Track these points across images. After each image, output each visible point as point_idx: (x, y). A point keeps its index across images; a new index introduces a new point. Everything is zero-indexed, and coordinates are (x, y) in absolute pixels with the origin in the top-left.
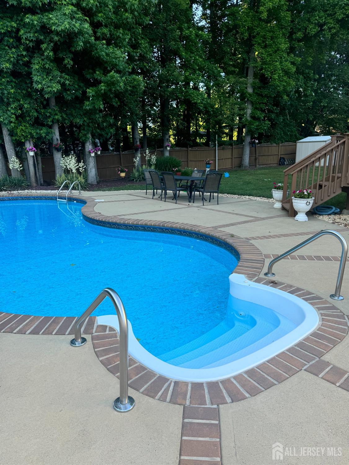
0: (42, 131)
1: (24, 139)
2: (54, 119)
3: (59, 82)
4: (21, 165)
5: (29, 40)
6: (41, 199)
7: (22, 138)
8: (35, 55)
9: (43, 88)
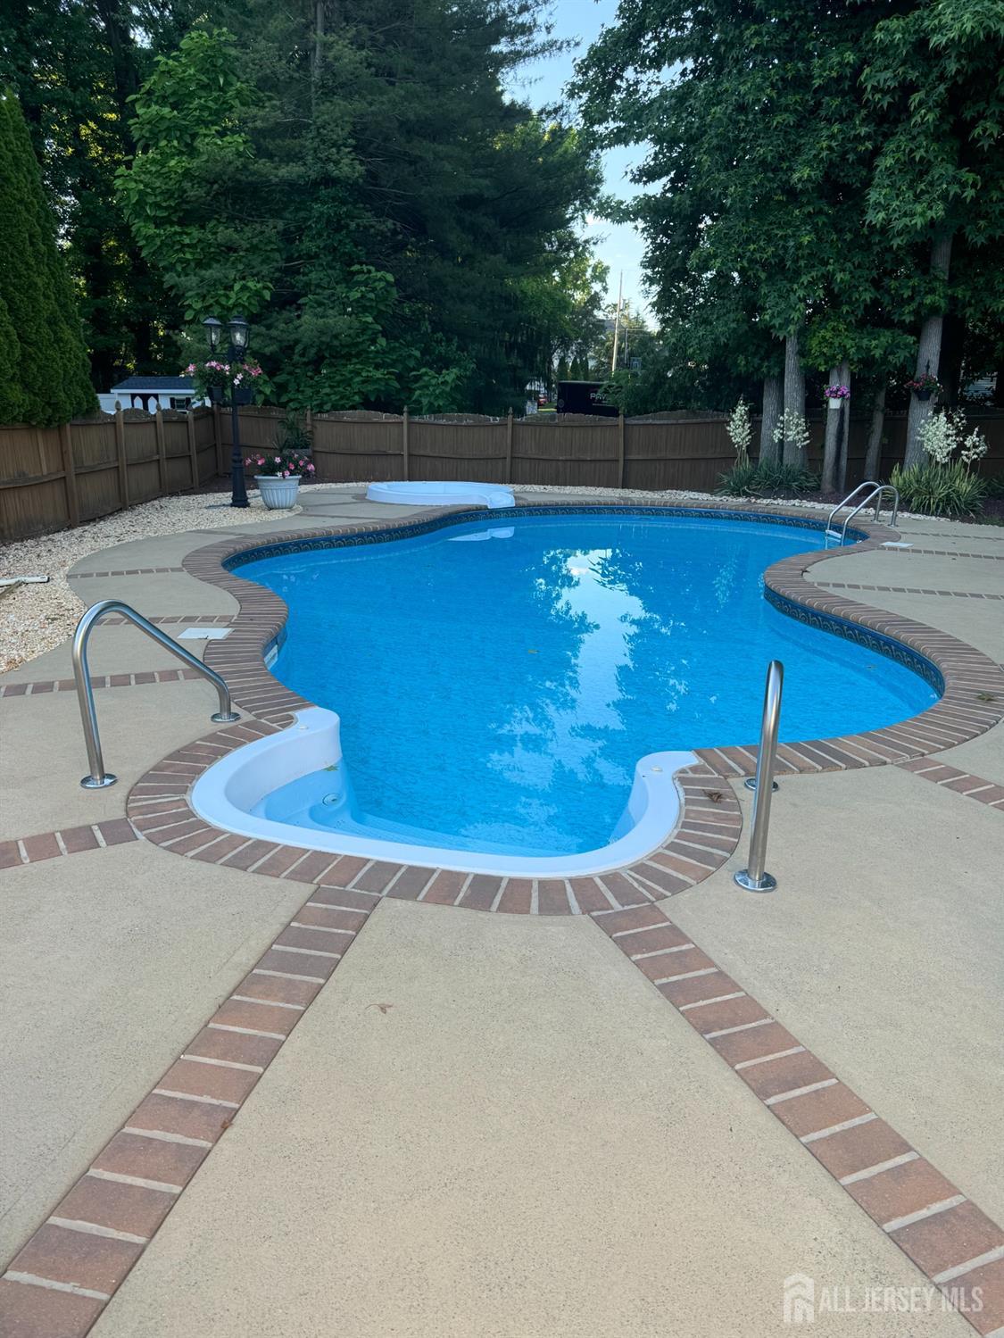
0: (874, 343)
1: (826, 363)
2: (921, 304)
3: (944, 197)
4: (807, 434)
5: (881, 91)
6: (798, 526)
7: (821, 360)
8: (899, 129)
9: (890, 220)
